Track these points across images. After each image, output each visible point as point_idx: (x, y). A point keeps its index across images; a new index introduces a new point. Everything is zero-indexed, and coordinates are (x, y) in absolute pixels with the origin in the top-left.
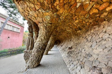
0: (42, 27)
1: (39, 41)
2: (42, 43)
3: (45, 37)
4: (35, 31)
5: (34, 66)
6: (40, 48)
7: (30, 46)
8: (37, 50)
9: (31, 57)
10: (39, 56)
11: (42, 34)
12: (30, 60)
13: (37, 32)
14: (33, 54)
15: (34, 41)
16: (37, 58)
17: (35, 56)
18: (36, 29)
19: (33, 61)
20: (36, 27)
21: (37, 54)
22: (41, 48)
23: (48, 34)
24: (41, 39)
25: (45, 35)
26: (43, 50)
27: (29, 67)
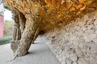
0: (29, 18)
1: (27, 31)
2: (31, 34)
3: (33, 27)
4: (22, 21)
5: (23, 54)
6: (28, 38)
7: (17, 37)
8: (26, 40)
9: (20, 46)
10: (28, 45)
11: (30, 24)
12: (19, 50)
13: (24, 23)
14: (21, 43)
15: (21, 32)
16: (26, 47)
17: (23, 45)
18: (23, 19)
19: (22, 50)
20: (23, 18)
21: (25, 43)
22: (30, 38)
23: (36, 25)
24: (29, 30)
25: (33, 26)
26: (31, 40)
27: (17, 56)
